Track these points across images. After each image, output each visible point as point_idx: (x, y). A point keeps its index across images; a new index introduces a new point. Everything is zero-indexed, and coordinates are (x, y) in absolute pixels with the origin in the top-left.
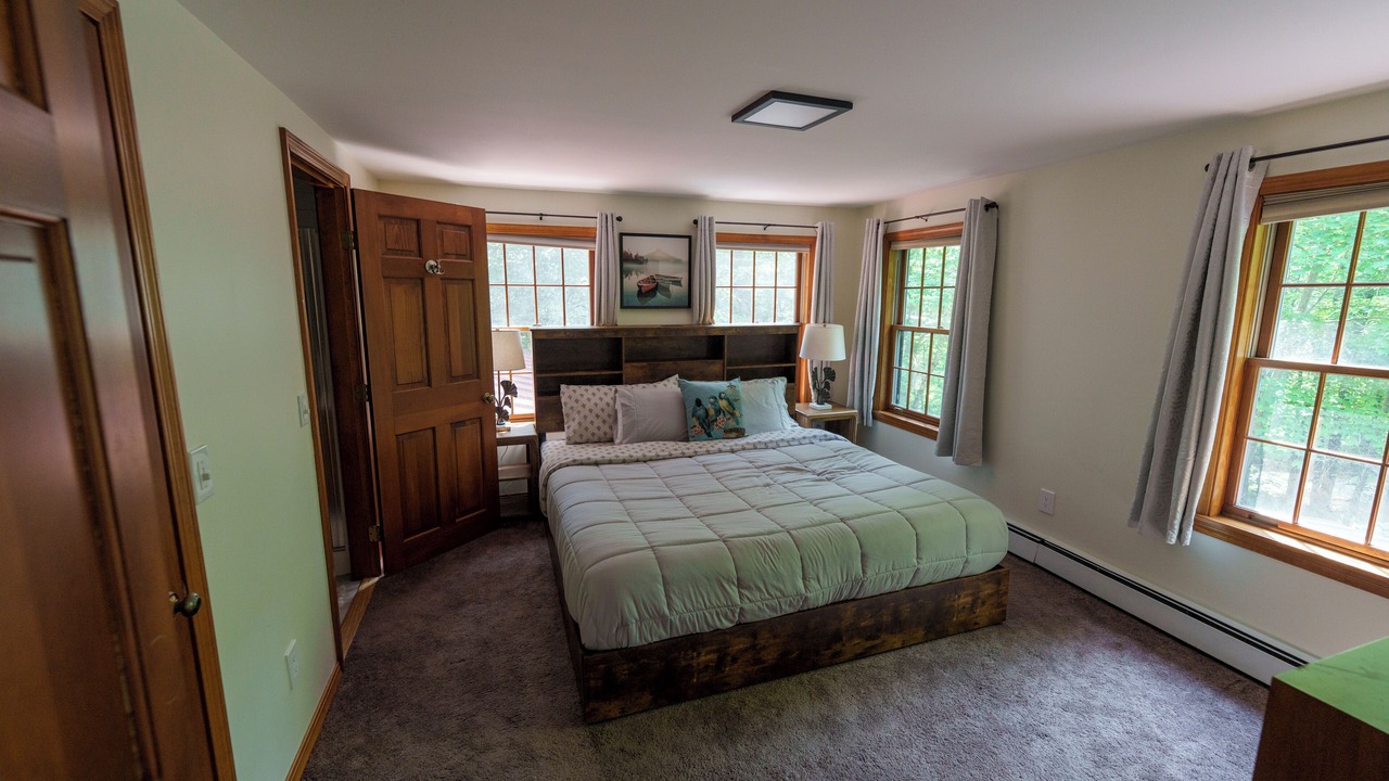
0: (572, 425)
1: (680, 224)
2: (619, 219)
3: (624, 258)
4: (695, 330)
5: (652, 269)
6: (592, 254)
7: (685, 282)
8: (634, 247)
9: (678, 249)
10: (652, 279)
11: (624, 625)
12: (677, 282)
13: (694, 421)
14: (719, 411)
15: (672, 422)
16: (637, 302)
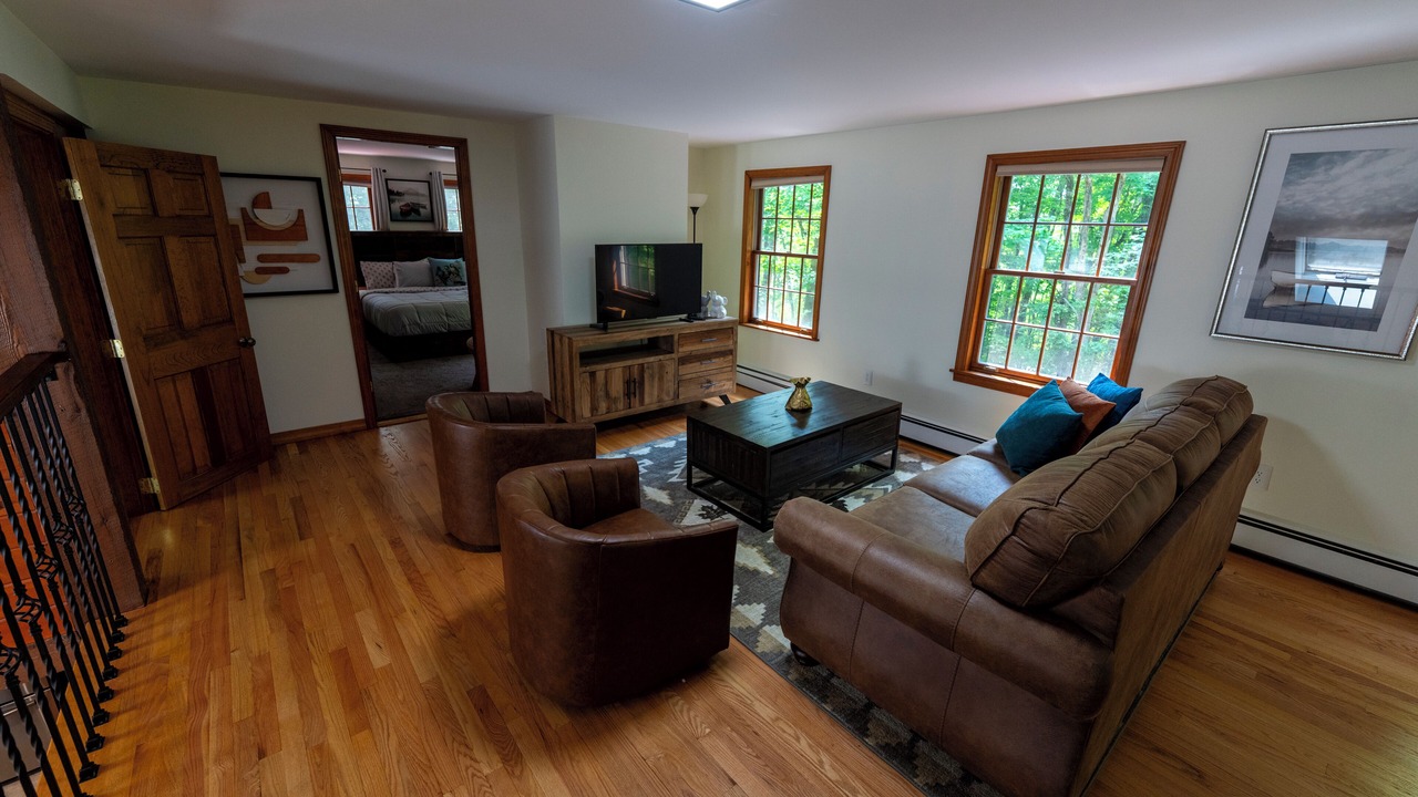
0: (368, 283)
1: (421, 174)
2: (384, 171)
3: (390, 193)
4: (437, 233)
5: (408, 199)
6: (370, 190)
7: (428, 206)
8: (394, 186)
9: (422, 189)
10: (407, 205)
11: (404, 326)
12: (425, 207)
13: (437, 278)
14: (450, 273)
15: (427, 279)
16: (400, 218)
